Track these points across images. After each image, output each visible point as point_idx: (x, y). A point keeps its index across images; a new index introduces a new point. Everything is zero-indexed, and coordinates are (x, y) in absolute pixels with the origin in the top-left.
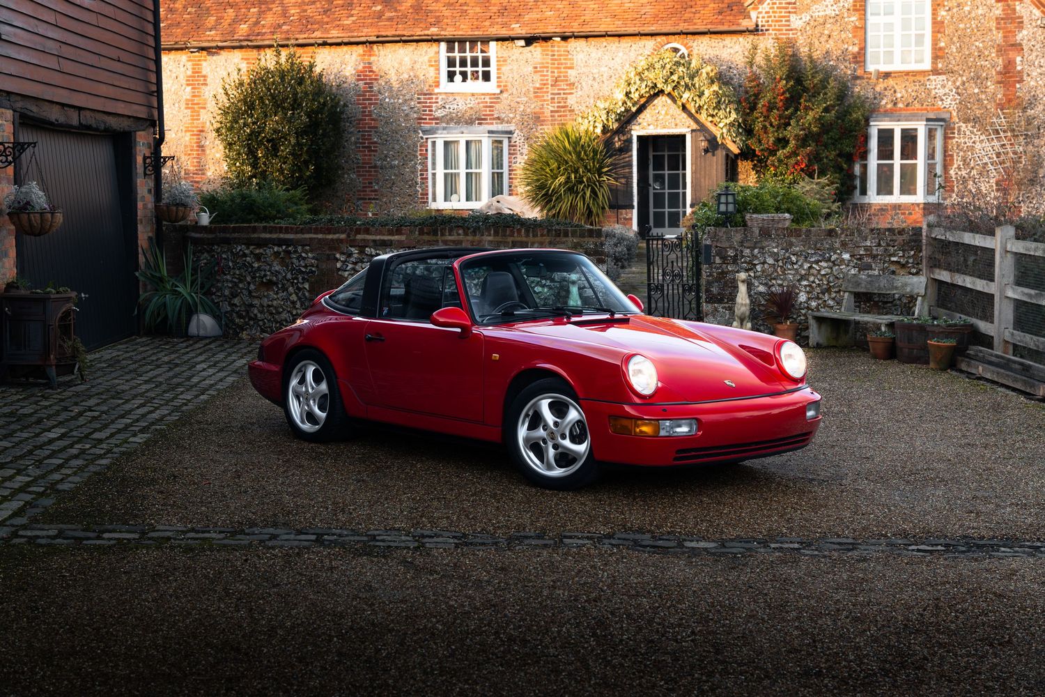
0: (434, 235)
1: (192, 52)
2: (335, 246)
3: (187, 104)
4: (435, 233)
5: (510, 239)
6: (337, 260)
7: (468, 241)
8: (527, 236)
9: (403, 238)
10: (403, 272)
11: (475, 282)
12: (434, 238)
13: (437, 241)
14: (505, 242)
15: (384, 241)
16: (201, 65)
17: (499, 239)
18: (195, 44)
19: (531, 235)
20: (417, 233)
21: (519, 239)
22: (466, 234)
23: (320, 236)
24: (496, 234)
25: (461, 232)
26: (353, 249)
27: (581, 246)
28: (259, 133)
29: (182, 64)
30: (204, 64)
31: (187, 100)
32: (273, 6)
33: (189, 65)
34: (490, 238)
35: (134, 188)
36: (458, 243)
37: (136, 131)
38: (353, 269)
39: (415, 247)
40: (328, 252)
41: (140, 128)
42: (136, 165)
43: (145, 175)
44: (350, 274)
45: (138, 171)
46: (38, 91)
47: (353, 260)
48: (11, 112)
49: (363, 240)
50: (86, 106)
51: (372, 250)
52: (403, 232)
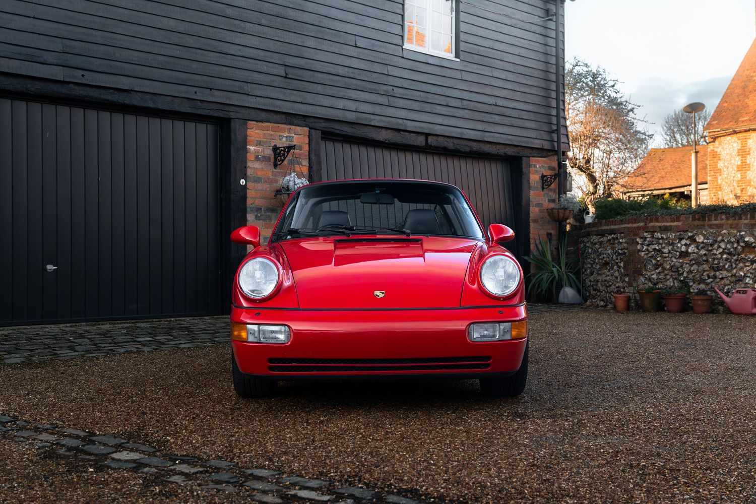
0: (702, 220)
2: (635, 232)
4: (704, 220)
6: (638, 243)
7: (727, 224)
9: (679, 224)
10: (679, 250)
11: (735, 258)
12: (701, 223)
13: (704, 225)
15: (666, 227)
20: (691, 219)
22: (727, 219)
23: (629, 225)
24: (752, 218)
25: (723, 217)
26: (645, 234)
34: (746, 221)
35: (524, 197)
36: (720, 226)
37: (529, 157)
38: (647, 250)
39: (687, 231)
40: (633, 237)
41: (536, 155)
42: (528, 181)
43: (543, 188)
44: (645, 254)
45: (531, 185)
46: (351, 117)
47: (647, 242)
48: (307, 129)
49: (653, 227)
50: (434, 133)
51: (659, 234)
52: (681, 219)
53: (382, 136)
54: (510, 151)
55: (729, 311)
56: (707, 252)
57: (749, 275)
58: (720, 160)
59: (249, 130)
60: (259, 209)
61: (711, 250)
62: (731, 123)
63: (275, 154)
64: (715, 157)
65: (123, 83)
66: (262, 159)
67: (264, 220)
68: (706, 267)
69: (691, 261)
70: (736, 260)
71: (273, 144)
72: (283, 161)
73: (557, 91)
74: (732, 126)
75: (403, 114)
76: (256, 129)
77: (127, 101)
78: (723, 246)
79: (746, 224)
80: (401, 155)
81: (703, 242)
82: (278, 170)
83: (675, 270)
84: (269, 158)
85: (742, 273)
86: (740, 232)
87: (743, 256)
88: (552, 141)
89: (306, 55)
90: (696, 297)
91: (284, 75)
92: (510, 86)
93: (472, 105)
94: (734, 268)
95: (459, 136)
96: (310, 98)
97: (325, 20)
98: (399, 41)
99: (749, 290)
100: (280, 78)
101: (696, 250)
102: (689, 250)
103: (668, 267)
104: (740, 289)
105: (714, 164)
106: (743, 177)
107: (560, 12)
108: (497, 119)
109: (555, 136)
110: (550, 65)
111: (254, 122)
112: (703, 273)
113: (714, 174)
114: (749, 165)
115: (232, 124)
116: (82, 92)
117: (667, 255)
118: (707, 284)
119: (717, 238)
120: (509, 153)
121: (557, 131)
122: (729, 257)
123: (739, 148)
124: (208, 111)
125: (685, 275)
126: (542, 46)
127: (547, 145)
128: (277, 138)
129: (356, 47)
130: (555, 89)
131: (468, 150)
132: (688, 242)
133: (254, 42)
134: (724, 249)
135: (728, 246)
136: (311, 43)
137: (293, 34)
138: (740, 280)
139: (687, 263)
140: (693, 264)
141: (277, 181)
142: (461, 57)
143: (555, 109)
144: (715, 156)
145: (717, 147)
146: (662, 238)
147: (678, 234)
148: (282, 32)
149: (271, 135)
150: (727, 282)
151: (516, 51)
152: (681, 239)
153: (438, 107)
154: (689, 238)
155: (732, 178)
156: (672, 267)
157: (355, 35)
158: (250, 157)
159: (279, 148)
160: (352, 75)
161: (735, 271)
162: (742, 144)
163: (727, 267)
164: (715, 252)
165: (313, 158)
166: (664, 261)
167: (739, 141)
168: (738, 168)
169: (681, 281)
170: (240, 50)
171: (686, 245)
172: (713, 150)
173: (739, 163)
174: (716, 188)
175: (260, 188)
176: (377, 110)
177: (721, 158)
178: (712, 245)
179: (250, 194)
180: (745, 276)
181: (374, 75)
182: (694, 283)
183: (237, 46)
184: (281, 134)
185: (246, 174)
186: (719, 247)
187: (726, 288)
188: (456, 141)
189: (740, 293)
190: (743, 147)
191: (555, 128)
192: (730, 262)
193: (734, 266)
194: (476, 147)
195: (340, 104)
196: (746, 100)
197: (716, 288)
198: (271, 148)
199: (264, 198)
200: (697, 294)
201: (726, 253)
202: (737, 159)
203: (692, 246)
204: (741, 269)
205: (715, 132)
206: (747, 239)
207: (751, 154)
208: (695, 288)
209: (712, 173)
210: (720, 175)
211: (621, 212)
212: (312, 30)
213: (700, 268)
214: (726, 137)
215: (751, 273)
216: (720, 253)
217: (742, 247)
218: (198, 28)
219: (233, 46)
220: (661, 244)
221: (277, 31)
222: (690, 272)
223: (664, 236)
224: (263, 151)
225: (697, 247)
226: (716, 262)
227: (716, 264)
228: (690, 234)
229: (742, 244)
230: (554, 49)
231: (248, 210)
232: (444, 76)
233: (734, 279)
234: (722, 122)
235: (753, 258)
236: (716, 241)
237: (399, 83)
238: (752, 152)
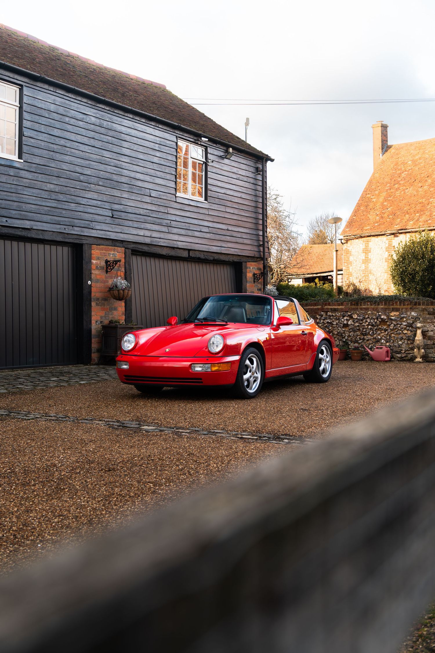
1: (387, 236)
3: (386, 260)
4: (357, 305)
5: (392, 307)
6: (317, 318)
7: (371, 308)
8: (400, 305)
9: (343, 307)
10: (343, 323)
11: (375, 328)
12: (356, 307)
13: (358, 308)
14: (389, 308)
15: (335, 309)
16: (392, 241)
17: (386, 307)
18: (389, 232)
19: (402, 304)
20: (350, 304)
21: (396, 307)
23: (312, 307)
24: (385, 304)
25: (369, 304)
26: (322, 313)
27: (426, 310)
28: (406, 271)
29: (384, 241)
30: (393, 241)
31: (386, 258)
32: (426, 212)
33: (387, 242)
34: (382, 307)
35: (243, 287)
36: (367, 309)
37: (246, 262)
38: (323, 322)
39: (348, 312)
40: (314, 315)
41: (250, 261)
42: (246, 277)
43: (254, 282)
44: (322, 325)
45: (248, 280)
46: (148, 241)
47: (323, 318)
48: (123, 249)
49: (327, 308)
50: (194, 249)
51: (331, 313)
52: (344, 304)
53: (164, 252)
54: (236, 259)
55: (372, 359)
56: (359, 325)
57: (383, 338)
58: (351, 255)
59: (93, 251)
60: (98, 299)
61: (362, 323)
62: (358, 231)
63: (107, 265)
64: (348, 254)
65: (27, 224)
66: (99, 268)
67: (101, 306)
68: (358, 333)
69: (349, 330)
70: (376, 329)
71: (105, 259)
72: (112, 269)
73: (263, 220)
74: (358, 232)
75: (176, 237)
76: (96, 250)
77: (29, 235)
78: (369, 321)
79: (382, 308)
80: (174, 263)
81: (357, 319)
82: (108, 275)
83: (340, 335)
84: (103, 267)
85: (379, 337)
86: (378, 313)
87: (380, 327)
88: (260, 252)
89: (123, 203)
90: (353, 351)
91: (111, 215)
92: (235, 217)
93: (214, 231)
94: (375, 334)
95: (207, 250)
96: (126, 230)
97: (133, 181)
98: (174, 192)
99: (384, 347)
100: (109, 218)
101: (353, 323)
102: (349, 323)
103: (336, 333)
104: (378, 346)
105: (347, 258)
106: (366, 268)
107: (265, 169)
108: (229, 238)
109: (262, 249)
110: (258, 203)
111: (95, 246)
112: (357, 336)
113: (347, 265)
114: (370, 259)
115: (84, 247)
116: (5, 231)
117: (335, 326)
118: (359, 343)
119: (365, 316)
120: (235, 260)
121: (263, 245)
122: (372, 327)
123: (364, 247)
124: (71, 240)
125: (346, 338)
126: (253, 191)
127: (257, 255)
128: (107, 255)
129: (150, 196)
130: (262, 218)
131: (212, 258)
132: (348, 318)
133: (95, 196)
134: (369, 323)
135: (372, 321)
136: (125, 195)
137: (116, 190)
138: (378, 341)
139: (347, 331)
140: (351, 331)
141: (107, 282)
142: (208, 200)
143: (262, 232)
144: (348, 252)
145: (349, 247)
146: (333, 316)
147: (342, 313)
148: (110, 189)
149: (104, 253)
150: (371, 342)
151: (239, 195)
152: (344, 317)
153: (196, 233)
154: (349, 316)
155: (359, 268)
156: (338, 333)
157: (150, 189)
158: (93, 267)
159: (109, 261)
160: (148, 214)
161: (375, 336)
162: (366, 245)
163: (371, 333)
164: (364, 324)
165: (127, 266)
166: (333, 329)
167: (364, 243)
168: (363, 261)
169: (343, 341)
170: (87, 202)
171: (347, 320)
172: (347, 249)
173: (364, 258)
174: (348, 274)
175: (98, 286)
176: (162, 235)
177: (352, 254)
178: (362, 320)
179: (93, 290)
180: (381, 339)
181: (160, 214)
182: (352, 343)
183: (86, 199)
184: (110, 252)
185: (91, 278)
186: (366, 321)
187: (370, 345)
188: (205, 254)
189: (378, 349)
190: (366, 247)
191: (261, 243)
192: (373, 330)
193: (375, 332)
194: (216, 257)
195: (141, 233)
196: (368, 215)
197: (364, 346)
198: (104, 261)
199: (101, 292)
200: (354, 349)
201: (370, 325)
202: (362, 255)
203: (351, 321)
204: (379, 335)
205: (347, 236)
206: (382, 317)
207: (372, 252)
208: (352, 345)
209: (346, 264)
210: (351, 266)
211: (304, 298)
212: (126, 187)
213: (355, 334)
214: (354, 240)
215: (385, 337)
216: (367, 325)
217: (380, 321)
218: (65, 189)
219: (84, 199)
220: (332, 319)
221: (107, 188)
222: (349, 336)
223: (334, 315)
224: (100, 263)
225: (353, 321)
226: (364, 330)
227: (364, 332)
228: (349, 314)
229: (380, 320)
230: (261, 193)
231: (92, 299)
232: (199, 213)
233: (374, 340)
234: (352, 230)
235: (386, 328)
236: (365, 318)
237: (174, 218)
238: (372, 250)
